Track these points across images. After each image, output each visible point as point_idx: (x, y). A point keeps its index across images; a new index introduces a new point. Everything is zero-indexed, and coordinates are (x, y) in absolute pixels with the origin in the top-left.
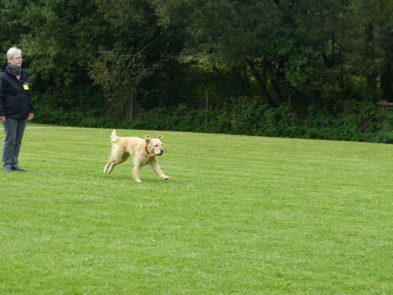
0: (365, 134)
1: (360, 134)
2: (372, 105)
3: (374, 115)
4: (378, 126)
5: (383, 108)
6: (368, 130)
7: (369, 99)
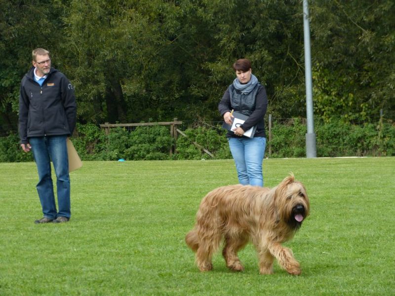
0: (90, 155)
1: (87, 155)
2: (96, 128)
3: (98, 136)
4: (102, 147)
5: (106, 129)
6: (94, 151)
7: (92, 122)
